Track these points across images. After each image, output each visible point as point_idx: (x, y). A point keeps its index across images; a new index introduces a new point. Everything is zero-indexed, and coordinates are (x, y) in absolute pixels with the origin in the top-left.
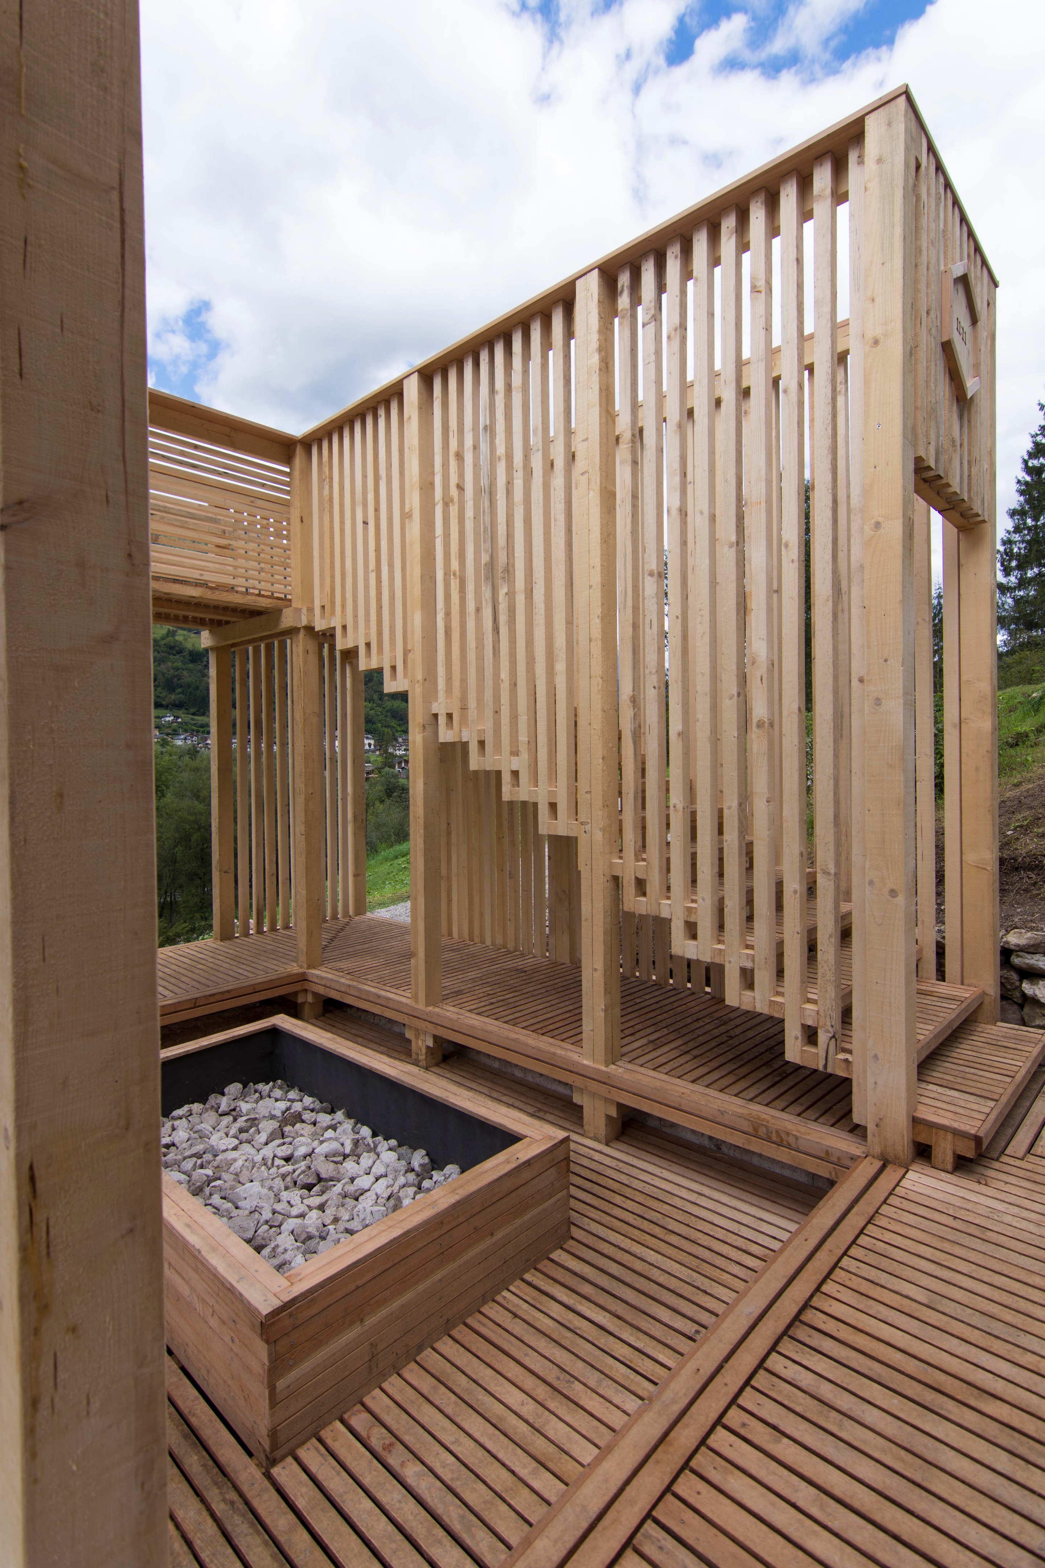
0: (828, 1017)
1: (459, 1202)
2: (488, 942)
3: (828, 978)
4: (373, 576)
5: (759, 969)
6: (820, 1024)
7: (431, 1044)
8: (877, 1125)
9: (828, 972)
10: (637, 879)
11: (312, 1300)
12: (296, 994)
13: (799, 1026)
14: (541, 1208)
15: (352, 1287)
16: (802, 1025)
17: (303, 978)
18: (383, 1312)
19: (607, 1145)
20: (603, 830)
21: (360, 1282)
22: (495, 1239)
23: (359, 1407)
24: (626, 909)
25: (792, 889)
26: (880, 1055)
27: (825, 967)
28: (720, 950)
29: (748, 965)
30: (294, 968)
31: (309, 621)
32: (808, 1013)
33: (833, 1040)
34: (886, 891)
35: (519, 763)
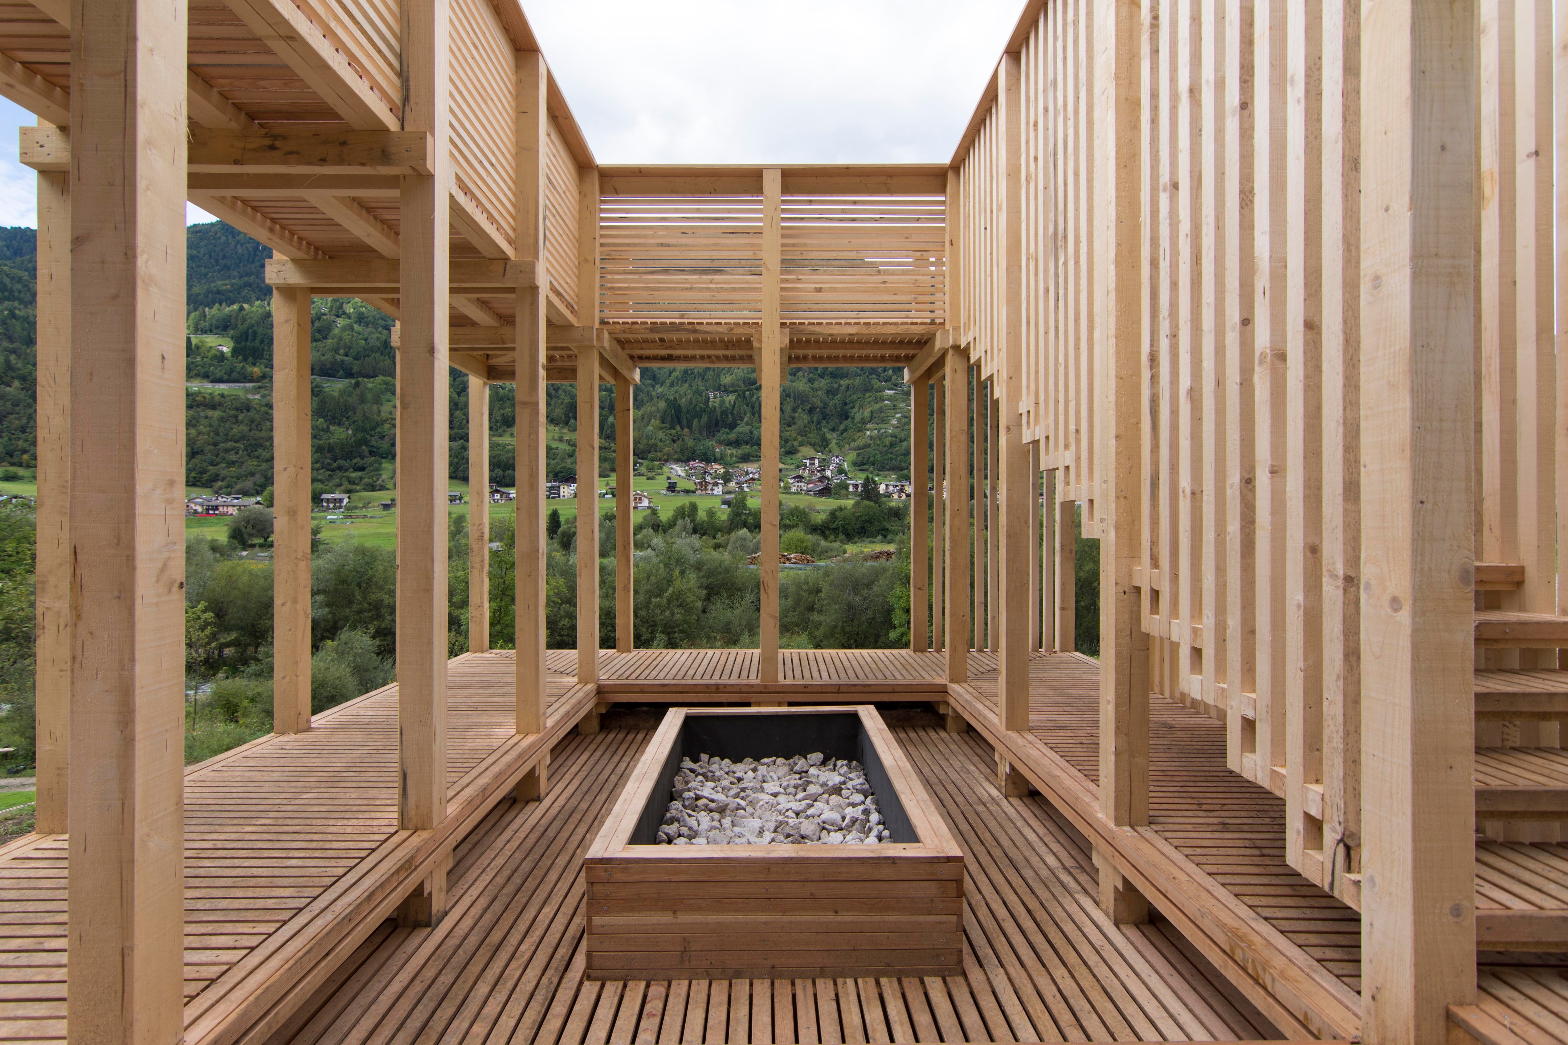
0: (1335, 808)
1: (792, 859)
2: (1167, 694)
3: (1335, 745)
4: (989, 280)
5: (1261, 721)
6: (1326, 817)
7: (1008, 771)
8: (1373, 998)
9: (1335, 735)
10: (1152, 589)
11: (626, 868)
12: (938, 703)
13: (1302, 815)
14: (913, 918)
15: (666, 878)
16: (1305, 813)
17: (943, 690)
18: (698, 918)
19: (1117, 924)
20: (1117, 528)
21: (674, 878)
22: (839, 918)
23: (666, 983)
24: (1143, 630)
25: (1295, 603)
26: (1378, 880)
27: (1332, 726)
28: (1223, 689)
29: (1250, 714)
30: (939, 680)
31: (954, 340)
32: (1311, 796)
33: (1341, 845)
34: (1385, 600)
35: (1068, 458)
